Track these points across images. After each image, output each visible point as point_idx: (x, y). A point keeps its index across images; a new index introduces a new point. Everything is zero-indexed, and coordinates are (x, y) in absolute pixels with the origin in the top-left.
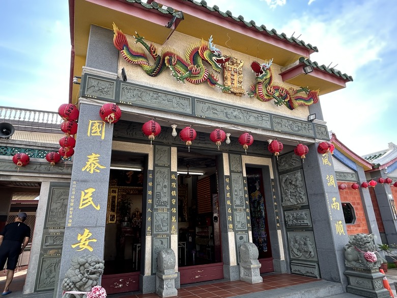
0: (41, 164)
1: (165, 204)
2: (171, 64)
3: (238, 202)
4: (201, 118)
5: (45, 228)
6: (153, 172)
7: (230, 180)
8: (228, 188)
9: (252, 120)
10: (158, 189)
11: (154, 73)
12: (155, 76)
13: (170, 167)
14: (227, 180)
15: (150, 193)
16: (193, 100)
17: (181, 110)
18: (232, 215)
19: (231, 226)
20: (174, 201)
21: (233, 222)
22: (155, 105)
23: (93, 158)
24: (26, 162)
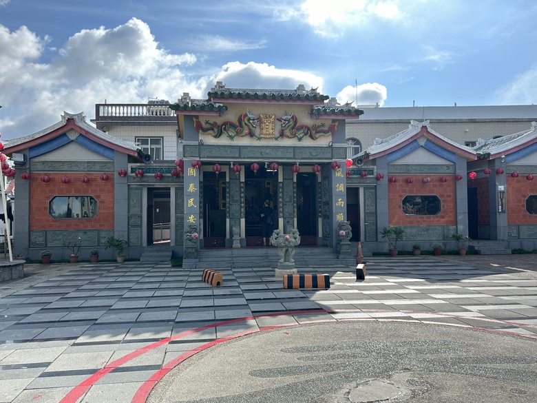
0: (169, 177)
1: (237, 201)
2: (225, 130)
3: (288, 200)
4: (245, 158)
5: (176, 213)
6: (229, 183)
7: (283, 185)
8: (281, 190)
9: (279, 154)
10: (232, 193)
11: (218, 136)
12: (219, 137)
13: (239, 179)
14: (281, 185)
15: (228, 195)
16: (240, 148)
17: (233, 156)
18: (283, 208)
19: (281, 214)
20: (242, 200)
21: (283, 212)
22: (219, 155)
23: (191, 185)
24: (161, 178)
